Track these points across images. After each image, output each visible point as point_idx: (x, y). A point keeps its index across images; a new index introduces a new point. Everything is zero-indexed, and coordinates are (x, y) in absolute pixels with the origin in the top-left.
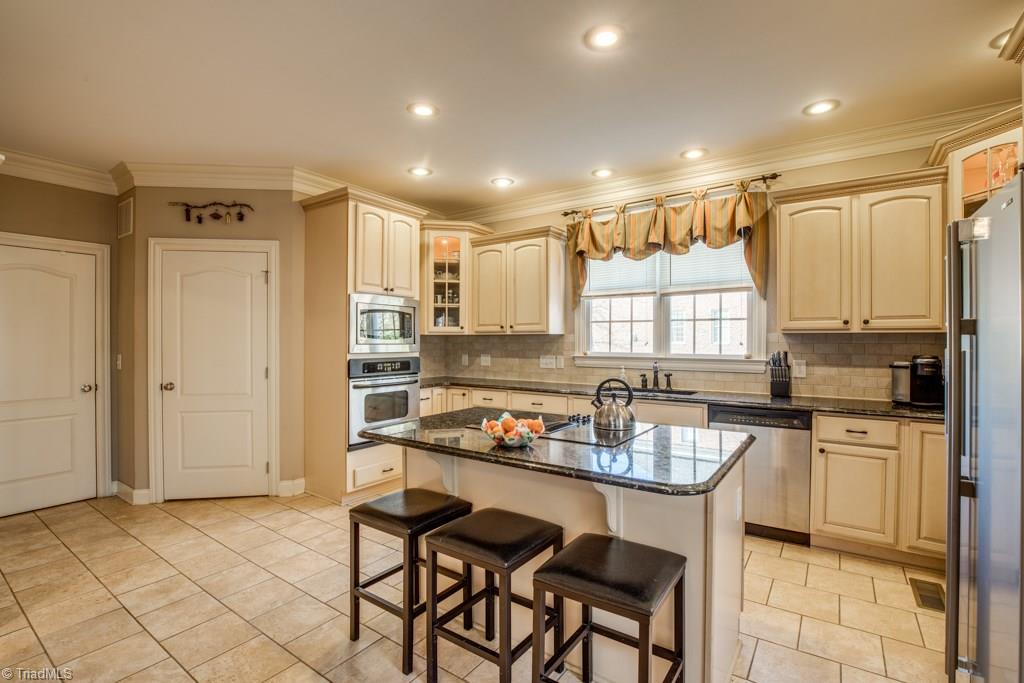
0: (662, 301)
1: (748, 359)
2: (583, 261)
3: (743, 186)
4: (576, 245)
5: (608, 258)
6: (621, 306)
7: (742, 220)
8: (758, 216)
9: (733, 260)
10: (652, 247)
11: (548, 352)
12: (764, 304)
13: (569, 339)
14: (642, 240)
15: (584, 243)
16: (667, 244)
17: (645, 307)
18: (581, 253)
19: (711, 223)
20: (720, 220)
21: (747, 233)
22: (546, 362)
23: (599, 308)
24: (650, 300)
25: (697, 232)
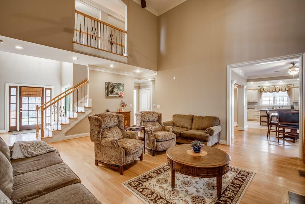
0: (274, 98)
1: (288, 105)
2: (262, 93)
3: (287, 85)
4: (261, 91)
5: (266, 92)
6: (268, 99)
7: (287, 89)
8: (289, 88)
9: (286, 94)
10: (273, 91)
11: (255, 104)
12: (290, 99)
13: (259, 103)
14: (272, 91)
15: (262, 90)
16: (276, 91)
17: (272, 99)
18: (262, 92)
19: (282, 89)
20: (284, 89)
21: (288, 90)
22: (255, 106)
23: (264, 99)
24: (273, 98)
25: (281, 90)
